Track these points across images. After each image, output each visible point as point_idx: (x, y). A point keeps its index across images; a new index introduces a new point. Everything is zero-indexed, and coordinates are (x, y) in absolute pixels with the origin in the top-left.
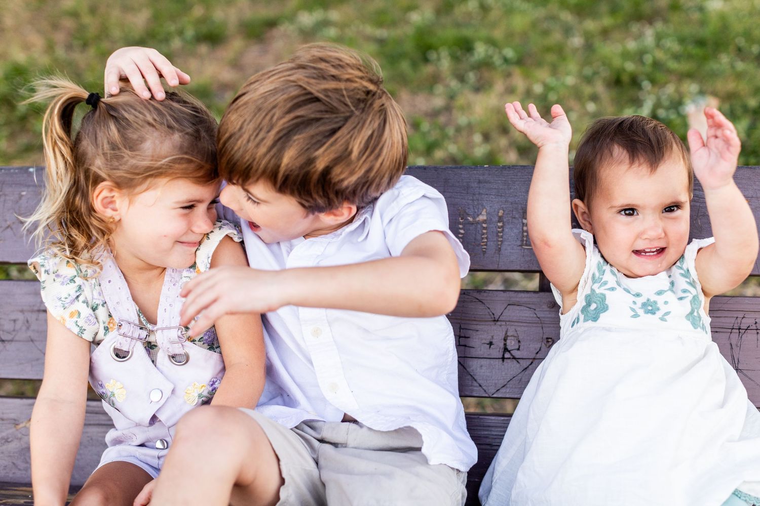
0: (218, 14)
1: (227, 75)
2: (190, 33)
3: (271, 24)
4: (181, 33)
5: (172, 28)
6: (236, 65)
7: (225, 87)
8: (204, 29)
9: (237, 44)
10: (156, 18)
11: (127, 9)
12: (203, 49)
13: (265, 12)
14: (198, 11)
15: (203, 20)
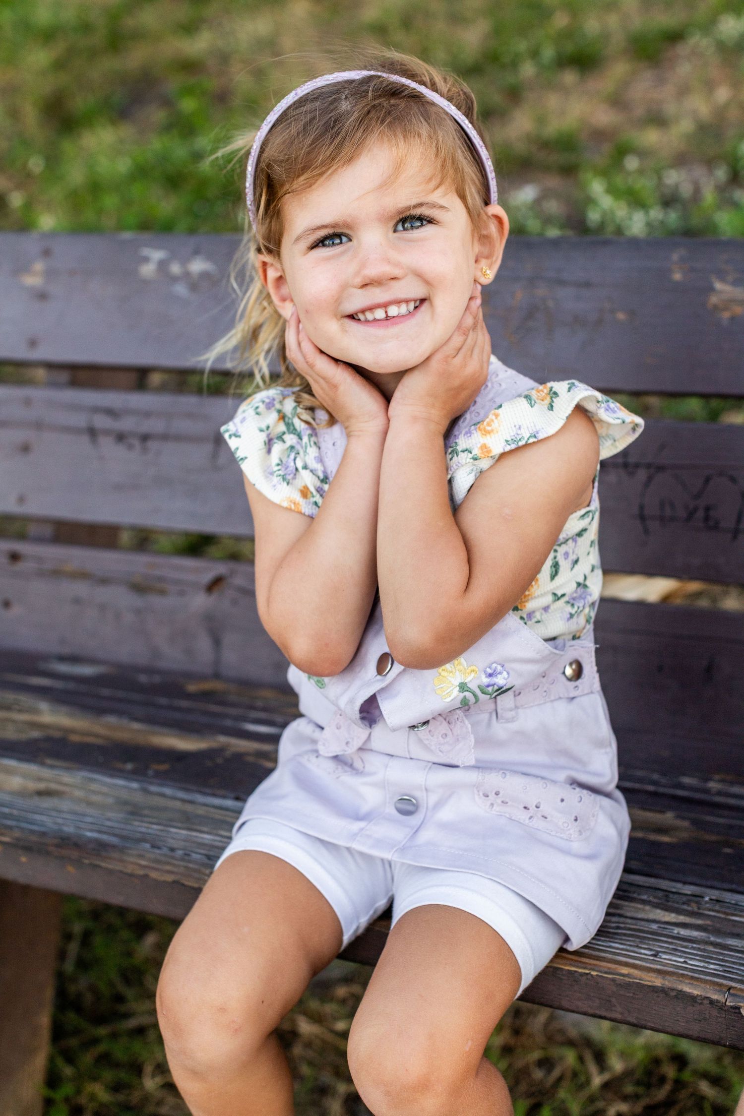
0: (592, 25)
1: (604, 117)
2: (548, 53)
3: (675, 37)
4: (535, 54)
5: (522, 46)
6: (617, 101)
7: (600, 135)
8: (569, 48)
9: (619, 69)
10: (497, 31)
11: (457, 19)
12: (569, 77)
13: (664, 19)
14: (561, 20)
15: (568, 34)
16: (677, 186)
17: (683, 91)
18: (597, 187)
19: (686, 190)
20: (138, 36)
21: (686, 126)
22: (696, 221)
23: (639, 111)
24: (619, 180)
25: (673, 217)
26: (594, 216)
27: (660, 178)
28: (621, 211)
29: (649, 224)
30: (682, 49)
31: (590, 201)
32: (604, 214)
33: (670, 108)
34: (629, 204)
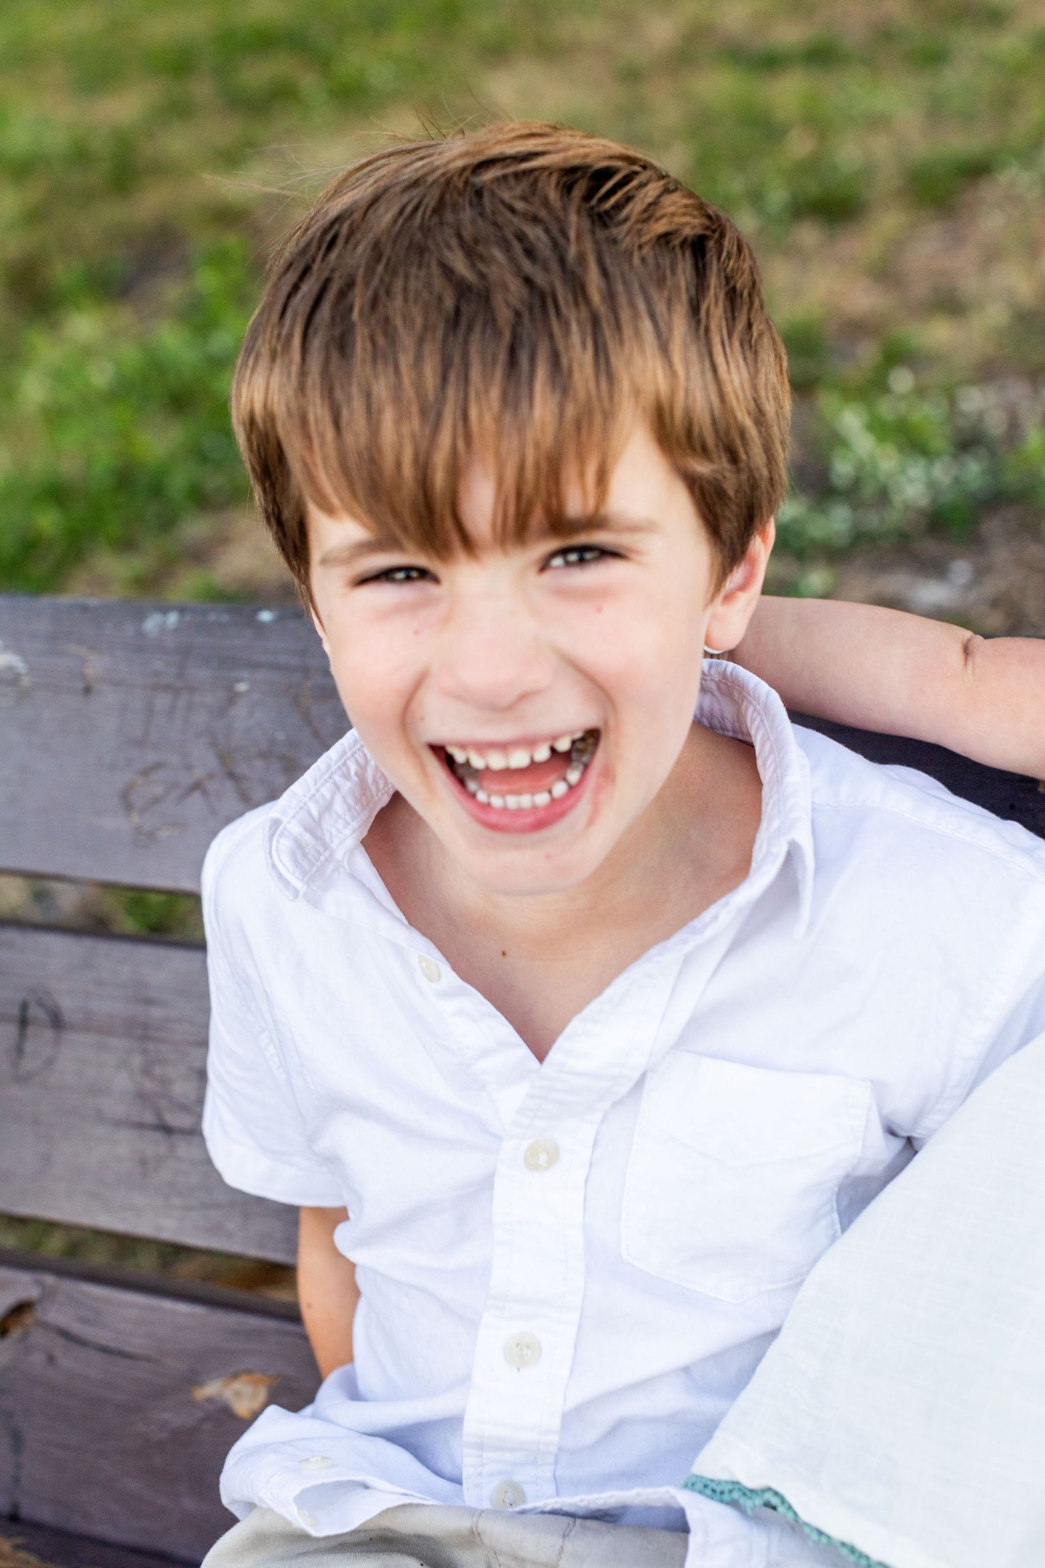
0: (848, 151)
1: (863, 299)
2: (778, 196)
3: (978, 171)
4: (756, 197)
5: (736, 184)
6: (885, 274)
7: (856, 328)
8: (813, 189)
9: (889, 222)
12: (809, 235)
14: (799, 146)
15: (811, 166)
16: (981, 416)
17: (991, 257)
18: (851, 421)
19: (996, 424)
20: (160, 169)
21: (994, 315)
22: (1011, 478)
23: (920, 290)
24: (886, 409)
25: (974, 470)
26: (842, 469)
27: (952, 401)
28: (887, 461)
29: (931, 485)
30: (990, 191)
31: (837, 440)
32: (860, 466)
33: (970, 285)
34: (901, 449)
